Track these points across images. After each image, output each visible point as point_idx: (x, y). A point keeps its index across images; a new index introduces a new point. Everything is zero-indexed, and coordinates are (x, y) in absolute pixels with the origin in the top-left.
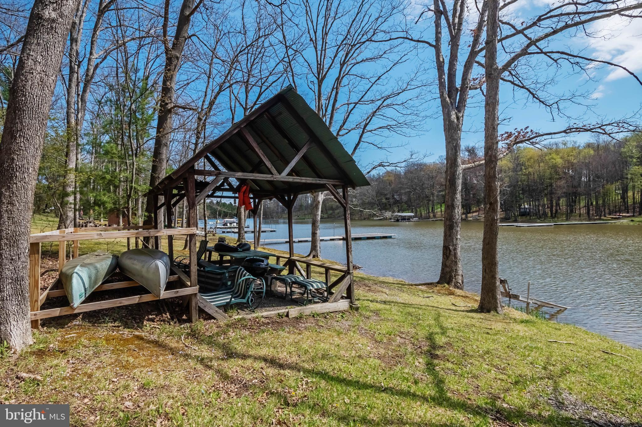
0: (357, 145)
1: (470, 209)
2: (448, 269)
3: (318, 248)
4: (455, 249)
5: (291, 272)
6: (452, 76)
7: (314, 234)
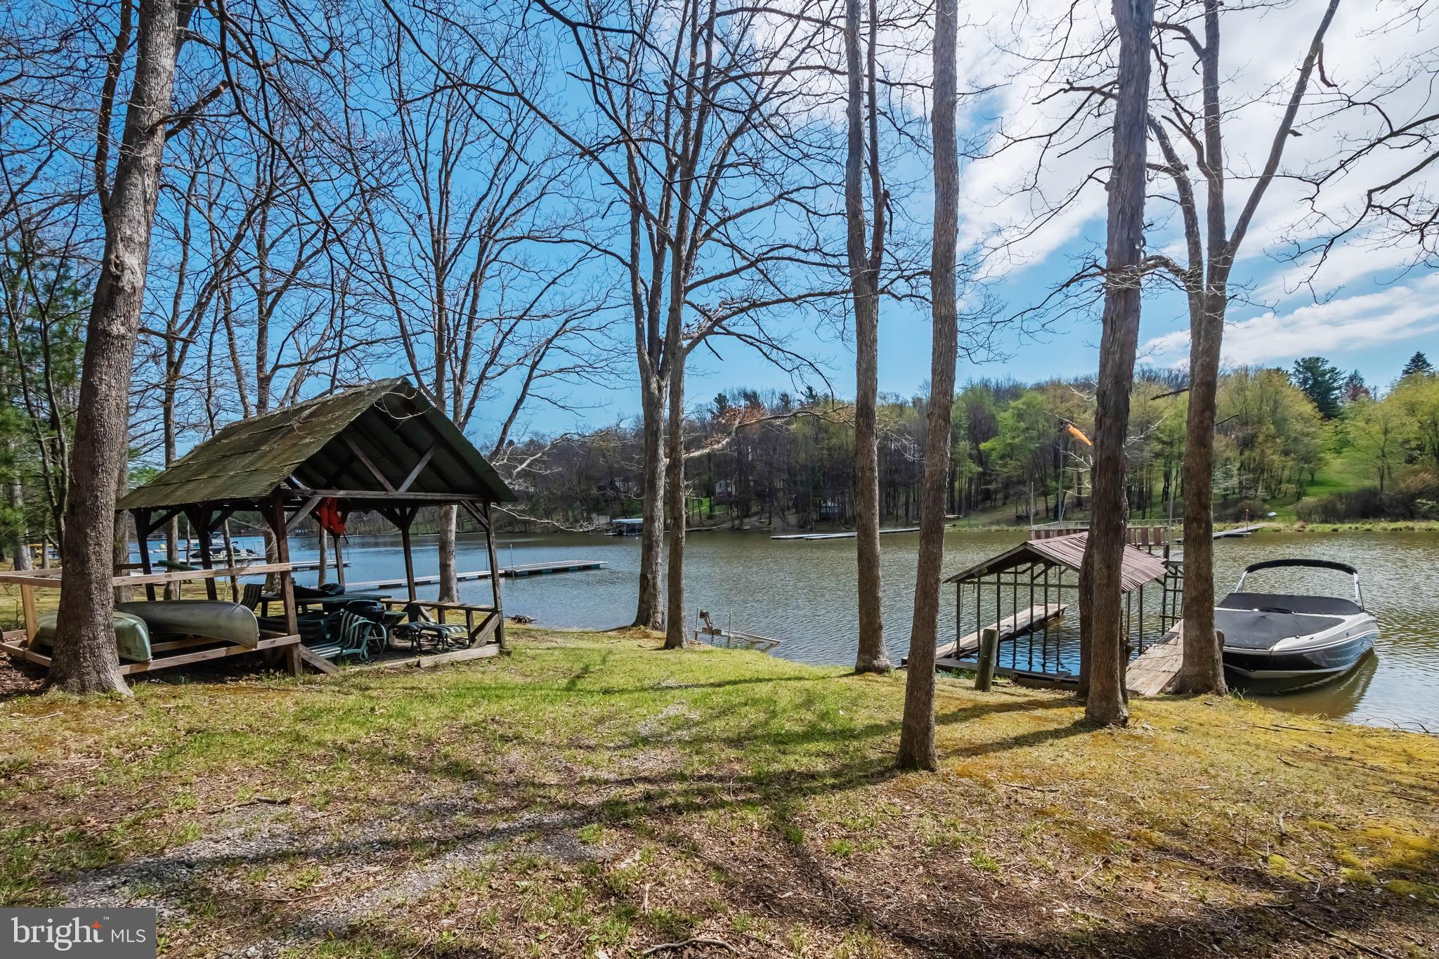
0: (520, 401)
1: (748, 509)
2: (645, 606)
3: (455, 592)
4: (654, 578)
5: (413, 618)
6: (653, 321)
7: (444, 567)
